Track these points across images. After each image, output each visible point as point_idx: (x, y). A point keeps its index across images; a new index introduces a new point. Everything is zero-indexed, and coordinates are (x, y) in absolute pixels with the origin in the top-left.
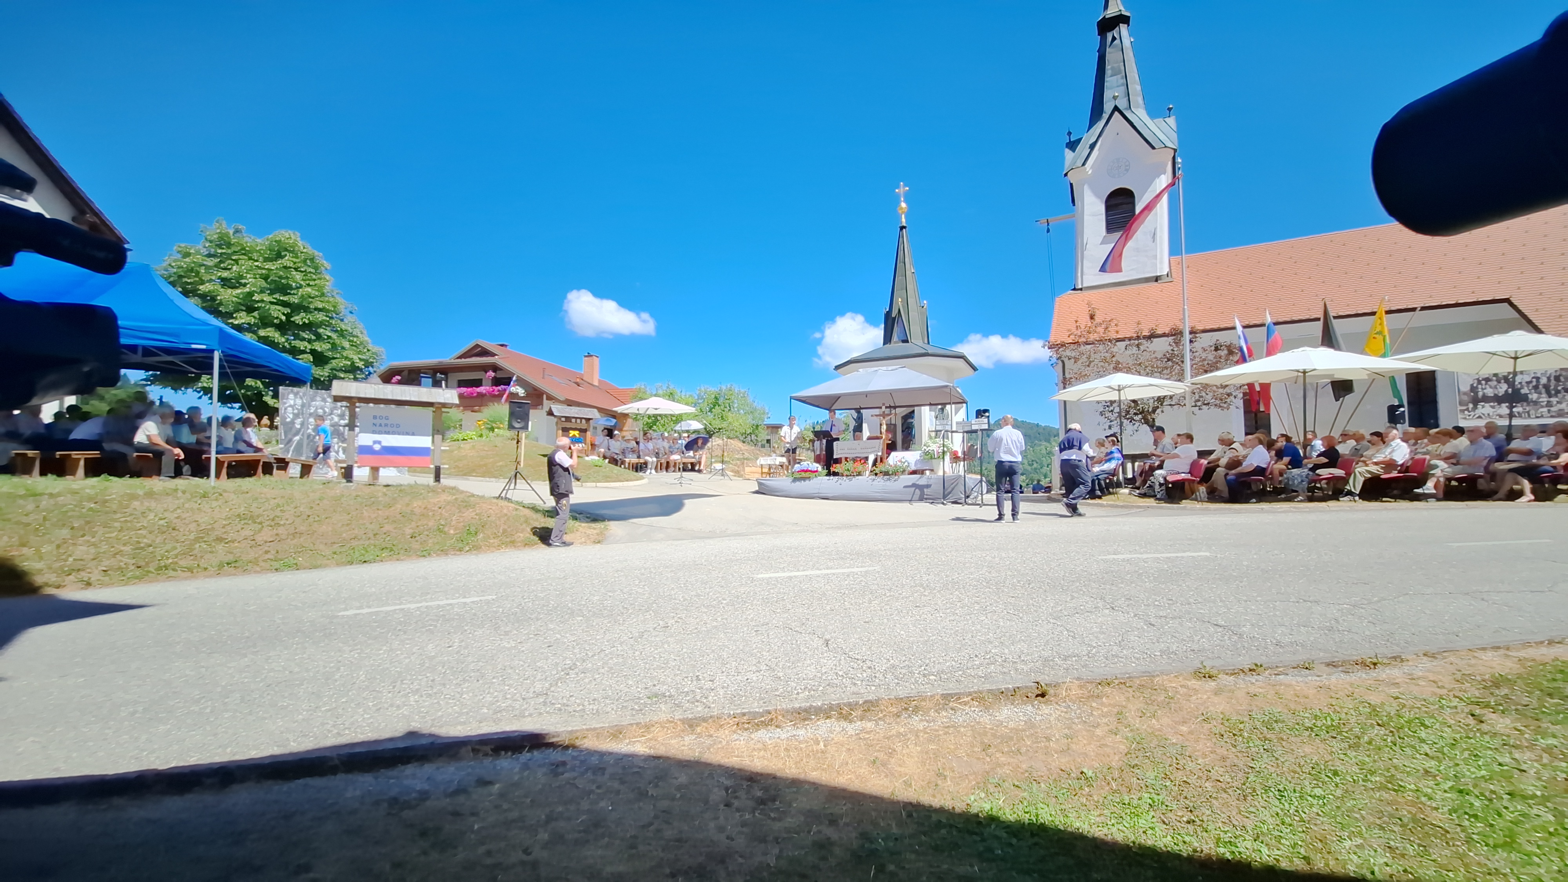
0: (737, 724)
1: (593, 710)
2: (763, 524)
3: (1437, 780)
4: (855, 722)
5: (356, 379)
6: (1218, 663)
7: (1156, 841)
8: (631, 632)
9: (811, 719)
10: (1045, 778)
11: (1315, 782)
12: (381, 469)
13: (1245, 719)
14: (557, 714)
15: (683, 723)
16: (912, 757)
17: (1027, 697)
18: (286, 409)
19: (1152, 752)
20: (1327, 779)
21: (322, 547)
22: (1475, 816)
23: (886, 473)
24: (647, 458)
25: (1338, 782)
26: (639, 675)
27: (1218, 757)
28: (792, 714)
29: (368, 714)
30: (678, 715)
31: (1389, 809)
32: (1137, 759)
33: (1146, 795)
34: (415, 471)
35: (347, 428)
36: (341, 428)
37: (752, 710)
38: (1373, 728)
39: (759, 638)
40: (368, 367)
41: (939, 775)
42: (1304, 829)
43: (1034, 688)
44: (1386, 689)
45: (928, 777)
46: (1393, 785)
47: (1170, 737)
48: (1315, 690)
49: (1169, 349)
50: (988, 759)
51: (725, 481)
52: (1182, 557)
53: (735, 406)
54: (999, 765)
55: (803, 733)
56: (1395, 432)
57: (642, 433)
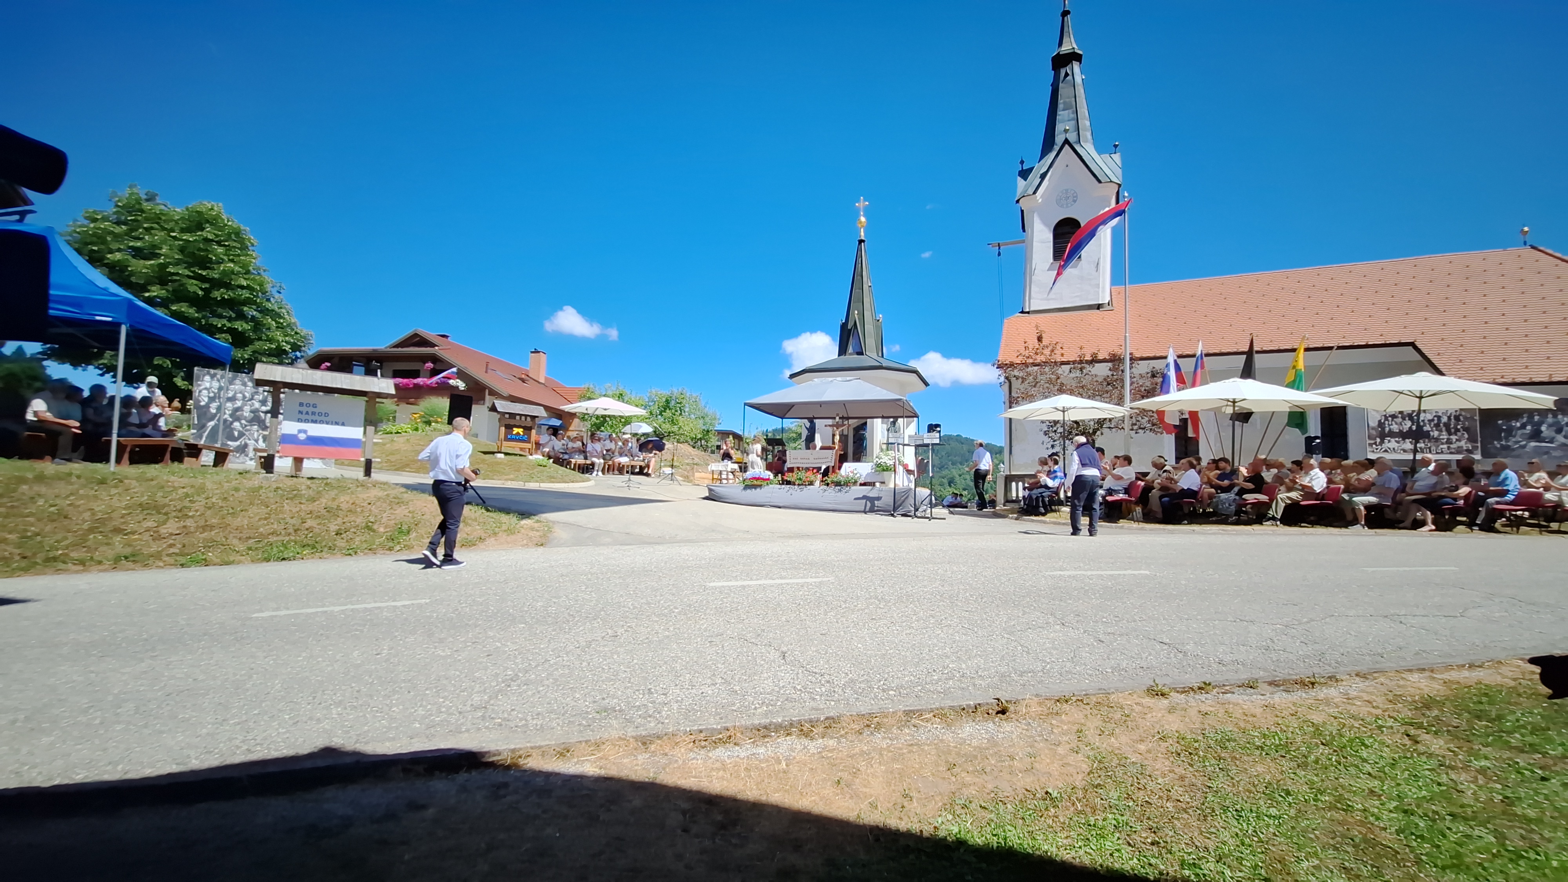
0: (694, 742)
1: (537, 725)
2: (713, 531)
3: (1382, 800)
4: (816, 740)
5: (281, 363)
6: (1168, 681)
7: (1123, 864)
8: (577, 641)
9: (771, 736)
10: (1011, 799)
11: (1269, 802)
12: (305, 460)
13: (1200, 738)
14: (496, 729)
15: (637, 740)
16: (877, 777)
17: (988, 714)
18: (200, 392)
19: (1115, 772)
20: (1280, 799)
21: (235, 542)
22: (1422, 837)
23: (838, 484)
24: (595, 460)
25: (1291, 801)
26: (587, 687)
27: (1176, 777)
28: (751, 731)
29: (283, 728)
30: (631, 732)
31: (1341, 829)
32: (1099, 779)
33: (1110, 816)
34: (342, 464)
35: (269, 415)
36: (262, 415)
37: (709, 727)
38: (1318, 747)
39: (714, 649)
40: (295, 352)
41: (905, 796)
42: (1264, 850)
43: (995, 705)
44: (1326, 708)
45: (894, 799)
46: (1341, 804)
47: (1129, 756)
48: (1262, 709)
49: (1110, 373)
50: (954, 779)
51: (675, 486)
52: (1124, 575)
53: (687, 410)
54: (964, 785)
55: (762, 751)
56: (1312, 461)
57: (589, 433)
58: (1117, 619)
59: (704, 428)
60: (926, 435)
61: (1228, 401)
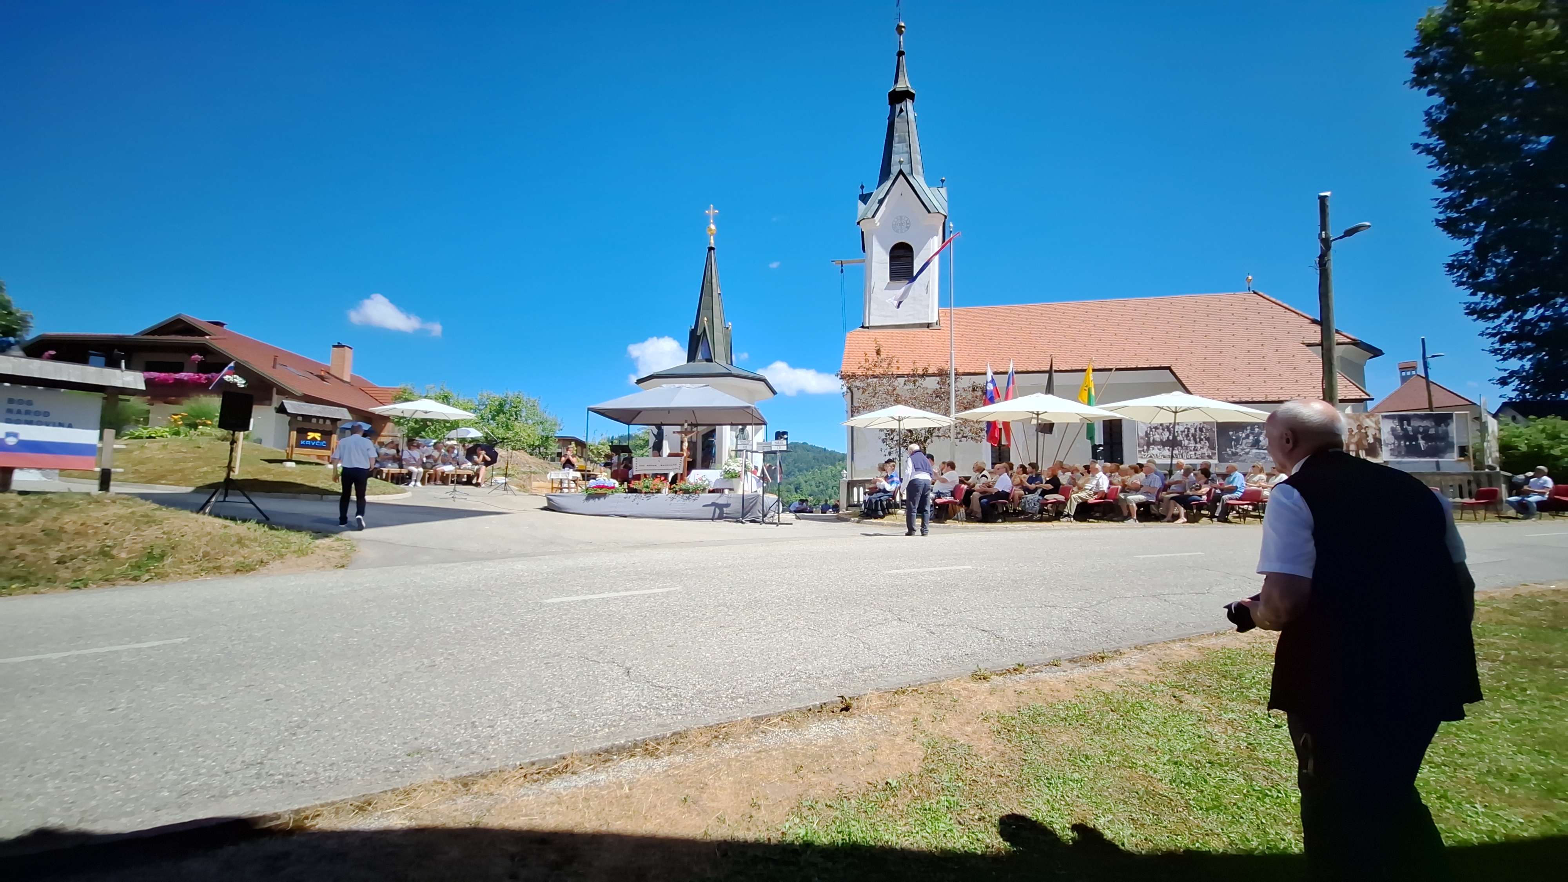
0: (525, 776)
2: (552, 543)
3: (1158, 755)
4: (662, 758)
6: (989, 665)
7: (955, 843)
8: (385, 676)
9: (613, 760)
10: (855, 794)
11: (1073, 767)
13: (1016, 715)
15: (456, 782)
16: (725, 789)
17: (833, 712)
19: (946, 755)
20: (1082, 764)
22: (1189, 784)
23: (686, 491)
24: (413, 469)
25: (1090, 765)
26: (395, 728)
27: (998, 754)
28: (591, 756)
30: (449, 773)
31: (1128, 785)
32: (933, 764)
33: (943, 798)
34: (68, 475)
37: (543, 758)
38: (1109, 713)
39: (550, 671)
41: (753, 805)
42: (1070, 812)
43: (839, 702)
44: (1114, 679)
45: (742, 809)
46: (1127, 762)
47: (958, 739)
48: (1064, 684)
49: (938, 386)
50: (800, 781)
51: (509, 496)
52: (951, 570)
53: (523, 414)
54: (811, 786)
55: (603, 777)
56: (1097, 466)
57: (406, 439)
58: (945, 611)
59: (543, 434)
60: (774, 442)
61: (1033, 413)
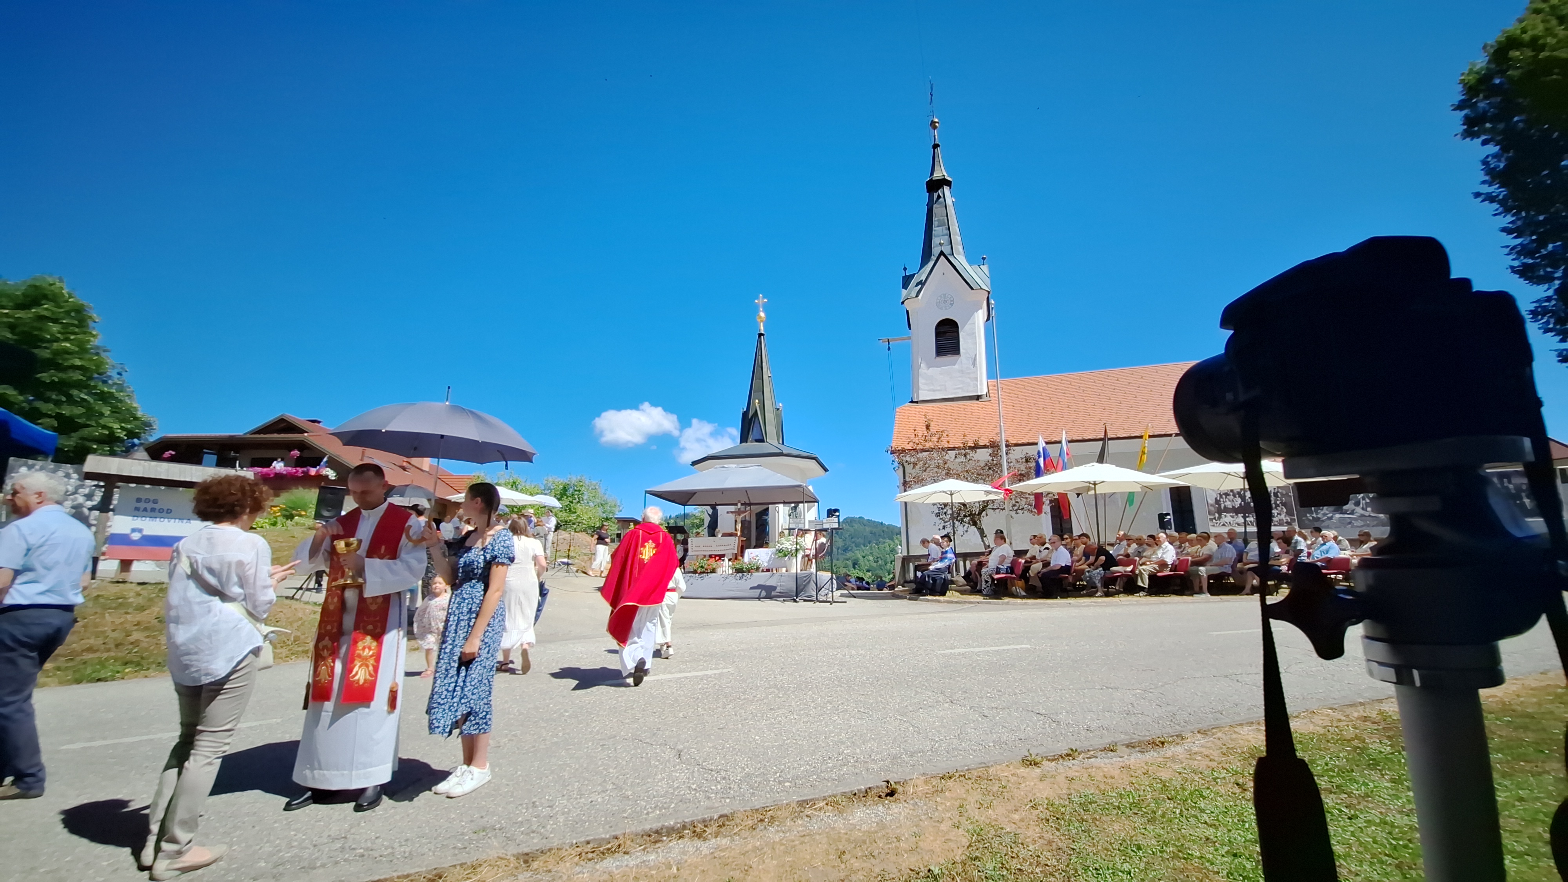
0: (580, 854)
3: (1216, 846)
4: (709, 840)
5: (115, 453)
6: (1042, 750)
9: (663, 842)
11: (1123, 858)
12: (135, 562)
13: (1067, 803)
15: (518, 859)
16: (768, 872)
17: (878, 797)
19: (991, 843)
20: (1133, 854)
23: (742, 570)
25: (1142, 855)
26: (464, 806)
27: (1046, 842)
28: (642, 837)
30: (513, 850)
31: (1181, 876)
32: (977, 851)
35: (96, 511)
36: (87, 511)
37: (597, 837)
38: (1165, 802)
39: (606, 753)
40: (133, 440)
43: (884, 787)
44: (1172, 765)
46: (1182, 854)
47: (1004, 826)
48: (1119, 771)
49: (989, 459)
50: (843, 866)
51: (570, 579)
53: (585, 498)
54: (855, 872)
55: (653, 857)
56: (1164, 536)
60: (825, 520)
61: (1090, 483)
